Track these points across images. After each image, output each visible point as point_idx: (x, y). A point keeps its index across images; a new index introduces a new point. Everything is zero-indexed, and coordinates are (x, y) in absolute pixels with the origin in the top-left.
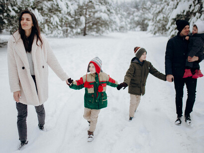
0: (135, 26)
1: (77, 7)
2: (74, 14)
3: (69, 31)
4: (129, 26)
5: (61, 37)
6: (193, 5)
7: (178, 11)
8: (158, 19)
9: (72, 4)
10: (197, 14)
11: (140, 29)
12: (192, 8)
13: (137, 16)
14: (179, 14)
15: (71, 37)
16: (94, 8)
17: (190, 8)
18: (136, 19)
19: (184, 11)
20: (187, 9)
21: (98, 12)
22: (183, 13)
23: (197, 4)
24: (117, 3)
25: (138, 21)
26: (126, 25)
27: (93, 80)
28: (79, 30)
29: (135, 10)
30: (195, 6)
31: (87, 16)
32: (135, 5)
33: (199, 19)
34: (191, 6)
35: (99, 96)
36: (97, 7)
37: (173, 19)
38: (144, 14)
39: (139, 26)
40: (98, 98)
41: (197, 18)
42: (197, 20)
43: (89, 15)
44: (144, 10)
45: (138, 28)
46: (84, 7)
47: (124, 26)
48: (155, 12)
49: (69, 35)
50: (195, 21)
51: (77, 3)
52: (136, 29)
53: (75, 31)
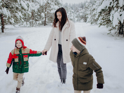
0: (80, 19)
1: (39, 7)
2: (37, 11)
3: (34, 23)
4: (76, 19)
5: (28, 27)
6: (112, 2)
7: (102, 7)
8: (93, 14)
9: (36, 5)
10: (115, 9)
11: (83, 21)
12: (112, 5)
13: (81, 13)
14: (103, 9)
15: (35, 27)
16: (50, 7)
17: (110, 5)
18: (81, 14)
19: (106, 7)
20: (108, 5)
21: (53, 10)
22: (106, 8)
23: (115, 2)
24: (70, 5)
25: (82, 16)
26: (74, 18)
27: (18, 53)
28: (40, 22)
29: (82, 9)
30: (114, 3)
31: (46, 13)
32: (81, 6)
33: (116, 12)
34: (111, 3)
35: (22, 64)
36: (52, 6)
37: (99, 12)
38: (86, 11)
39: (83, 19)
40: (21, 65)
41: (115, 12)
42: (115, 13)
43: (47, 12)
44: (86, 9)
45: (82, 20)
46: (44, 7)
47: (73, 19)
48: (92, 9)
49: (34, 25)
50: (113, 14)
51: (39, 4)
52: (81, 21)
53: (38, 22)
